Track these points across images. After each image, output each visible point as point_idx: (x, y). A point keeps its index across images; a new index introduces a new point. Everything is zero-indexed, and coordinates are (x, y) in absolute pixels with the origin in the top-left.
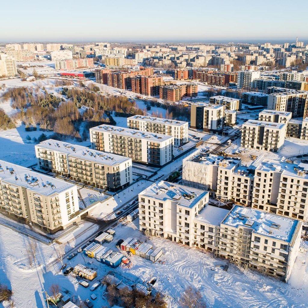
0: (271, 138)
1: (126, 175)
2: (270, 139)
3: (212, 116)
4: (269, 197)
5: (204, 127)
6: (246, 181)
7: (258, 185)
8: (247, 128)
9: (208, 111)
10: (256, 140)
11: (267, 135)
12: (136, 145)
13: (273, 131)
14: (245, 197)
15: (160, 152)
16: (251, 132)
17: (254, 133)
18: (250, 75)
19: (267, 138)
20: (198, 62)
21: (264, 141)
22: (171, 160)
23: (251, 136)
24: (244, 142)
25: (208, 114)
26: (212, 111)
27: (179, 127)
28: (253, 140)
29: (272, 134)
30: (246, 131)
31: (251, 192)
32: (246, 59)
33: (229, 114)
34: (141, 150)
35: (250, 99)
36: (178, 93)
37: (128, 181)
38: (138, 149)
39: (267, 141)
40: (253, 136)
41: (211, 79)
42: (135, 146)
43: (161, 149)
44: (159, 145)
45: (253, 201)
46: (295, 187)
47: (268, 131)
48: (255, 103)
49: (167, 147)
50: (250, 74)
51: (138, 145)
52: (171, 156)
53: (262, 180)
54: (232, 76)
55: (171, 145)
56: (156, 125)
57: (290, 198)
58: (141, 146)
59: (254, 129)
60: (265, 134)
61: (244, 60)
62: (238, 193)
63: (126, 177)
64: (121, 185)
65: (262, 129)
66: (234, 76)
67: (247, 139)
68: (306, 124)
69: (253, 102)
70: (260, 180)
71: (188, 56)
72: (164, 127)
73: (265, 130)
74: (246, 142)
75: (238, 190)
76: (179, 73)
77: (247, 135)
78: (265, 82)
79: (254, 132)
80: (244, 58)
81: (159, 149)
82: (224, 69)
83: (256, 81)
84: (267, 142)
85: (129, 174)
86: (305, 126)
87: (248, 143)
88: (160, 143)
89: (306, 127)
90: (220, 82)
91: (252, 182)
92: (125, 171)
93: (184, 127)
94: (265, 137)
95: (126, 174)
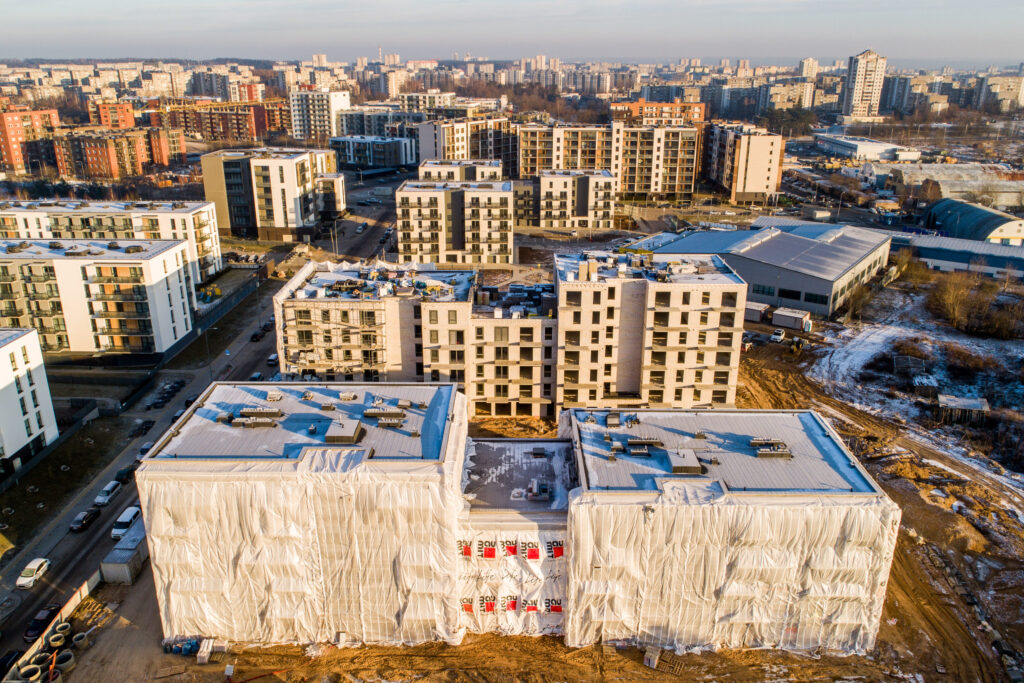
0: (486, 222)
1: (23, 406)
2: (483, 224)
3: (283, 186)
4: (609, 374)
5: (259, 225)
6: (527, 333)
7: (573, 337)
8: (410, 201)
9: (266, 168)
10: (443, 236)
11: (475, 214)
12: (30, 291)
13: (489, 199)
14: (526, 390)
15: (149, 301)
16: (426, 212)
17: (434, 214)
18: (325, 102)
19: (476, 225)
20: (151, 88)
21: (468, 235)
22: (190, 329)
23: (426, 223)
24: (407, 248)
25: (267, 179)
26: (281, 169)
27: (189, 218)
28: (435, 237)
29: (490, 211)
30: (408, 211)
31: (549, 370)
32: (287, 80)
33: (324, 182)
34: (57, 307)
35: (351, 154)
36: (125, 151)
37: (36, 432)
38: (46, 306)
39: (478, 235)
40: (434, 226)
41: (211, 123)
42: (27, 295)
43: (152, 287)
44: (137, 274)
45: (560, 396)
46: (694, 319)
47: (476, 202)
48: (371, 164)
49: (170, 281)
50: (325, 97)
51: (42, 288)
52: (188, 316)
53: (586, 317)
54: (268, 111)
55: (182, 273)
56: (92, 223)
57: (681, 358)
58: (54, 290)
59: (433, 202)
60: (468, 212)
61: (281, 83)
62: (502, 382)
63: (25, 413)
64: (8, 455)
65: (457, 200)
66: (273, 111)
67: (414, 235)
68: (551, 184)
69: (362, 161)
70: (577, 317)
71: (116, 73)
72: (128, 223)
73: (468, 199)
74: (415, 246)
75: (502, 372)
76: (102, 113)
77: (414, 223)
78: (369, 116)
79: (436, 211)
80: (280, 79)
81: (141, 291)
82: (240, 95)
83: (344, 118)
84: (476, 237)
85: (34, 398)
86: (550, 190)
87: (421, 250)
88: (145, 264)
89: (551, 193)
90: (239, 129)
91: (549, 333)
92: (15, 390)
93: (204, 217)
94: (468, 223)
95: (22, 400)
